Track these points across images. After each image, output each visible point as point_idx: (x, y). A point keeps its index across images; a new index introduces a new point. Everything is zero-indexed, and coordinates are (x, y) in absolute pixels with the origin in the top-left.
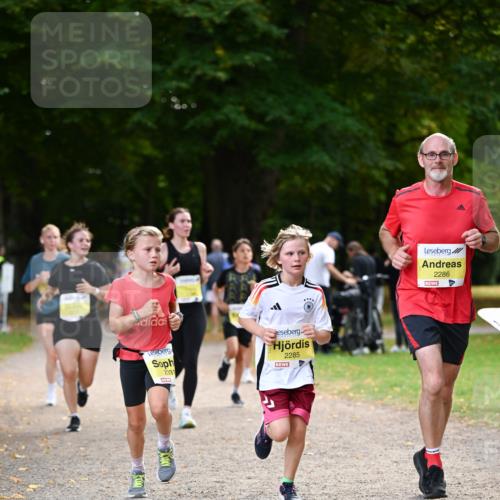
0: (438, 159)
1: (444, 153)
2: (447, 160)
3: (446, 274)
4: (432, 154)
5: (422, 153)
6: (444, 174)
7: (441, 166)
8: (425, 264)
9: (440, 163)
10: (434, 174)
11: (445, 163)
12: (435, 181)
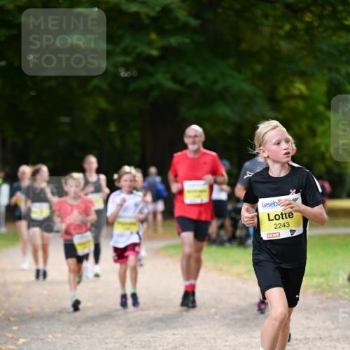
1: (196, 136)
3: (199, 196)
4: (190, 137)
8: (189, 192)
10: (192, 147)
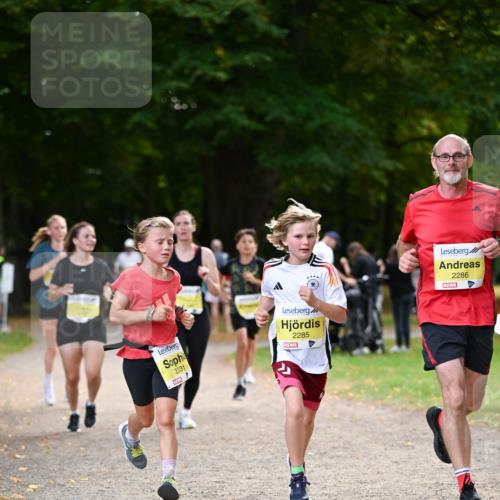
0: (451, 161)
1: (457, 155)
2: (460, 162)
3: (465, 275)
4: (446, 155)
5: (435, 155)
6: (458, 177)
7: (455, 169)
8: (442, 265)
9: (454, 165)
10: (449, 178)
11: (459, 164)
12: (448, 184)
